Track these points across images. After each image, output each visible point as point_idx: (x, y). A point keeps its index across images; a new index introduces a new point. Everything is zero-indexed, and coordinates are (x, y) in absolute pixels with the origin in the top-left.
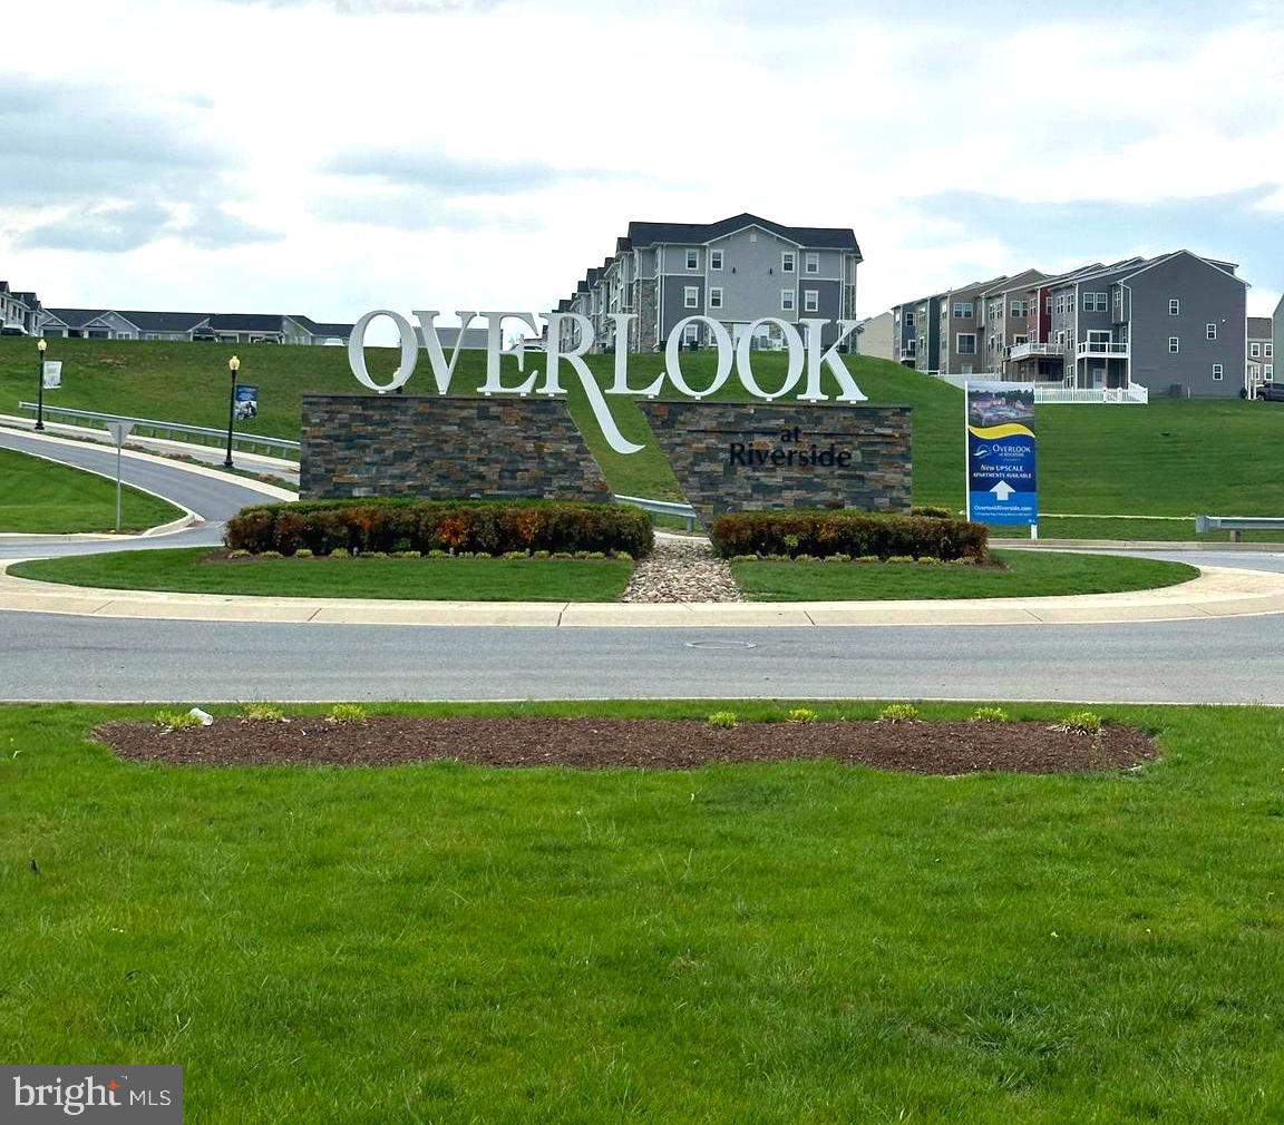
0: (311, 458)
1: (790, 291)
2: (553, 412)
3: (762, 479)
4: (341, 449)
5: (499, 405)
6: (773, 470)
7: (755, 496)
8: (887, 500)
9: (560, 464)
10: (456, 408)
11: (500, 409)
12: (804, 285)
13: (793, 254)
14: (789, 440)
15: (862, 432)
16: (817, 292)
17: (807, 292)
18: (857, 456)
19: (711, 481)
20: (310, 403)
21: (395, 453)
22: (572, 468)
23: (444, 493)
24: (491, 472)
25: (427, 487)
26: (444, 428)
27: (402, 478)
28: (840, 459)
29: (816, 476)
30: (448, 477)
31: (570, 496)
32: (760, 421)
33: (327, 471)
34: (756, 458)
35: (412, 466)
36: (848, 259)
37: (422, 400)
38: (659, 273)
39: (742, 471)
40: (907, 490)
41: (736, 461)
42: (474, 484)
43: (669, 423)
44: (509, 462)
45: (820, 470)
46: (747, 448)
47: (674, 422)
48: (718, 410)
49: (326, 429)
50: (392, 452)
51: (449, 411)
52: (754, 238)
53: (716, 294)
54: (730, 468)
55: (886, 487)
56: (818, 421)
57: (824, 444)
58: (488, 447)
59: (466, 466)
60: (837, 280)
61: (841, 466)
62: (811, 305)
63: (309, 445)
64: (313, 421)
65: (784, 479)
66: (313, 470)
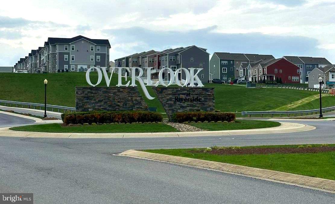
0: (79, 102)
1: (92, 56)
2: (135, 90)
3: (182, 105)
4: (86, 100)
5: (122, 89)
6: (185, 102)
7: (181, 108)
8: (210, 109)
9: (137, 102)
10: (113, 90)
11: (123, 90)
12: (96, 54)
13: (93, 46)
14: (188, 96)
15: (204, 94)
16: (100, 56)
17: (97, 56)
18: (203, 99)
19: (171, 105)
20: (78, 89)
21: (99, 100)
22: (139, 103)
23: (110, 109)
24: (121, 104)
25: (106, 108)
26: (110, 94)
27: (100, 106)
28: (199, 100)
29: (194, 104)
30: (111, 106)
31: (139, 110)
32: (181, 91)
33: (83, 105)
34: (181, 100)
35: (102, 103)
36: (108, 47)
37: (104, 88)
38: (57, 51)
39: (178, 103)
40: (214, 106)
41: (176, 101)
42: (117, 107)
43: (161, 92)
44: (125, 102)
45: (195, 102)
46: (179, 98)
47: (162, 92)
48: (172, 89)
49: (82, 95)
50: (98, 100)
51: (111, 90)
52: (83, 42)
53: (73, 57)
54: (175, 103)
55: (209, 106)
56: (194, 91)
57: (196, 96)
58: (120, 99)
59: (115, 103)
60: (105, 53)
61: (200, 101)
62: (98, 60)
63: (78, 99)
64: (79, 93)
65: (187, 104)
66: (79, 105)
